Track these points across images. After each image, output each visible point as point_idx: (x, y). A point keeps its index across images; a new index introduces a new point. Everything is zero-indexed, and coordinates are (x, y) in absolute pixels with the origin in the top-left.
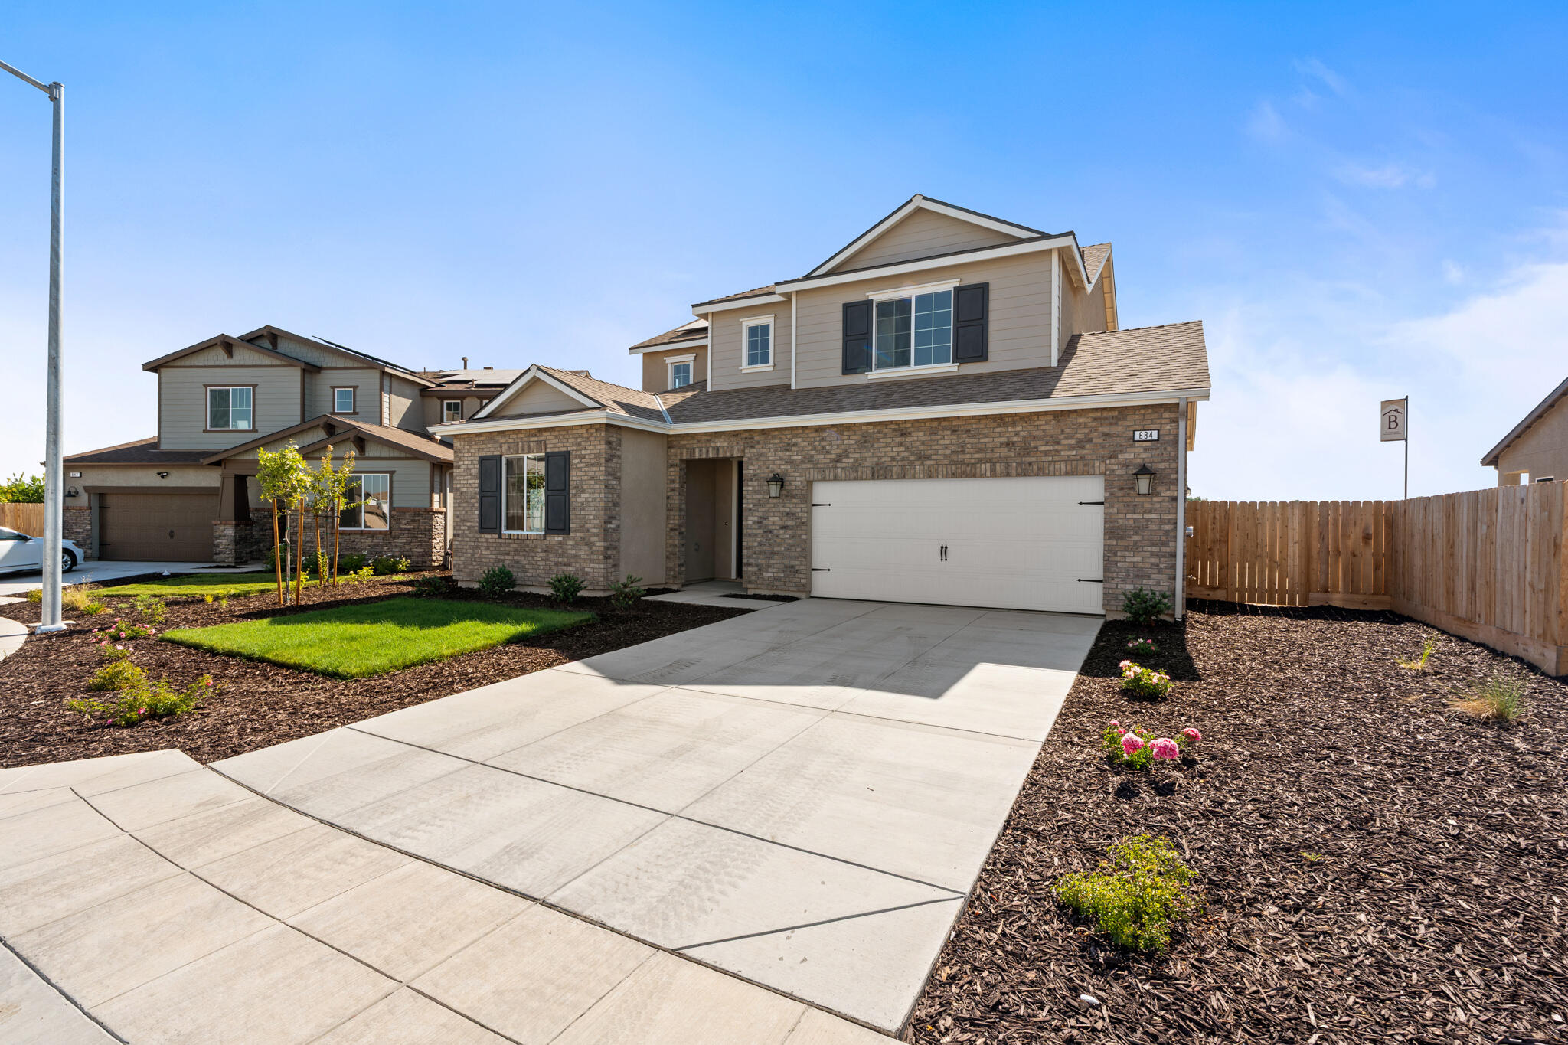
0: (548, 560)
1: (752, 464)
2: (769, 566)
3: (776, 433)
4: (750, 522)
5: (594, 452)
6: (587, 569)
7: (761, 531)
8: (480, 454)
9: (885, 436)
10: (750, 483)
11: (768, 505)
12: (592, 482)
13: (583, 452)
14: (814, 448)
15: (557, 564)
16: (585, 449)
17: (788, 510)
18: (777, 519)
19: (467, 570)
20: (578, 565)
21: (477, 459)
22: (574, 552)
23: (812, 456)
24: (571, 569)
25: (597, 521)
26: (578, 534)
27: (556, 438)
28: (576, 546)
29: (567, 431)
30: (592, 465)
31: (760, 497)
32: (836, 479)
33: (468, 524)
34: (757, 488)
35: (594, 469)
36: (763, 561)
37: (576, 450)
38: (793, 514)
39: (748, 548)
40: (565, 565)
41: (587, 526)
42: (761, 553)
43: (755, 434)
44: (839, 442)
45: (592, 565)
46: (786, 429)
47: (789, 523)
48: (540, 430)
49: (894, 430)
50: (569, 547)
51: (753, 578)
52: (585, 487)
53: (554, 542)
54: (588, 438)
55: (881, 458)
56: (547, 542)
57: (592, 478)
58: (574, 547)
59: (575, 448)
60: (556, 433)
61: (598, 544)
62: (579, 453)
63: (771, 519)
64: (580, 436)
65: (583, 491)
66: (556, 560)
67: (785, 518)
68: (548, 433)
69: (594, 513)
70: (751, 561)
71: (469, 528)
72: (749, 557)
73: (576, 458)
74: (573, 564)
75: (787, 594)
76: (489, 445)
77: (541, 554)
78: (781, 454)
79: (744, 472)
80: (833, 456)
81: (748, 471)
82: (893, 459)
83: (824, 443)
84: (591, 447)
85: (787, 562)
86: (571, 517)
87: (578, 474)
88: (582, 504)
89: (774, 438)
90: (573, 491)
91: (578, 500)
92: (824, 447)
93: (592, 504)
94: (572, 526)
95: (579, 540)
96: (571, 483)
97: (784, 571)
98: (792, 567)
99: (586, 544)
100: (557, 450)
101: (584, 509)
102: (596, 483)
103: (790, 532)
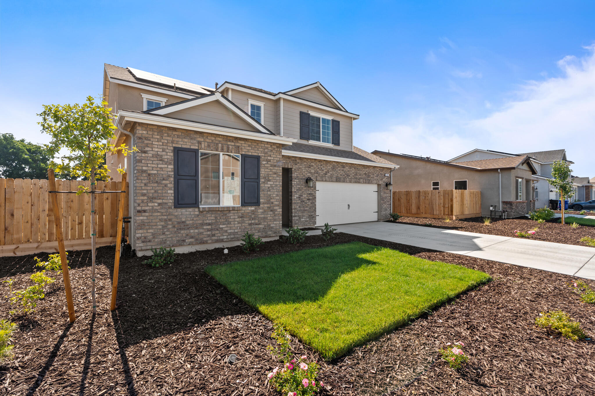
0: (243, 223)
1: (296, 172)
2: (303, 216)
3: (305, 160)
4: (295, 198)
5: (276, 159)
6: (272, 225)
7: (300, 201)
8: (174, 145)
9: (339, 167)
10: (295, 180)
11: (303, 190)
12: (275, 176)
13: (269, 158)
14: (318, 168)
15: (250, 224)
16: (270, 156)
17: (310, 192)
18: (306, 196)
19: (156, 240)
20: (265, 223)
21: (172, 148)
22: (263, 216)
23: (318, 171)
24: (261, 226)
25: (278, 198)
26: (266, 205)
27: (249, 146)
28: (264, 212)
29: (258, 144)
30: (275, 166)
31: (299, 186)
32: (326, 181)
33: (160, 201)
34: (298, 183)
35: (276, 168)
36: (301, 214)
37: (264, 156)
38: (312, 194)
39: (295, 209)
40: (256, 224)
41: (272, 200)
42: (300, 210)
43: (297, 159)
44: (326, 167)
45: (275, 222)
46: (309, 159)
47: (310, 198)
48: (236, 138)
49: (341, 165)
50: (260, 213)
51: (297, 222)
52: (270, 178)
53: (248, 211)
54: (272, 151)
55: (338, 174)
56: (243, 211)
57: (275, 173)
58: (263, 213)
59: (263, 155)
60: (249, 143)
61: (279, 210)
62: (266, 158)
63: (304, 196)
64: (267, 148)
65: (269, 181)
66: (250, 222)
67: (309, 196)
68: (243, 142)
69: (276, 193)
70: (296, 214)
71: (159, 204)
72: (295, 213)
73: (264, 161)
74: (263, 223)
75: (310, 227)
76: (186, 140)
77: (238, 220)
78: (307, 169)
79: (293, 175)
80: (324, 172)
81: (294, 175)
82: (341, 175)
83: (322, 167)
84: (274, 156)
85: (309, 214)
86: (261, 195)
87: (266, 170)
88: (269, 188)
89: (305, 162)
90: (262, 180)
91: (266, 185)
92: (322, 168)
93: (275, 188)
94: (261, 200)
95: (267, 208)
96: (261, 175)
97: (309, 218)
98: (312, 215)
99: (271, 211)
100: (250, 154)
101: (269, 191)
102: (277, 177)
103: (311, 201)
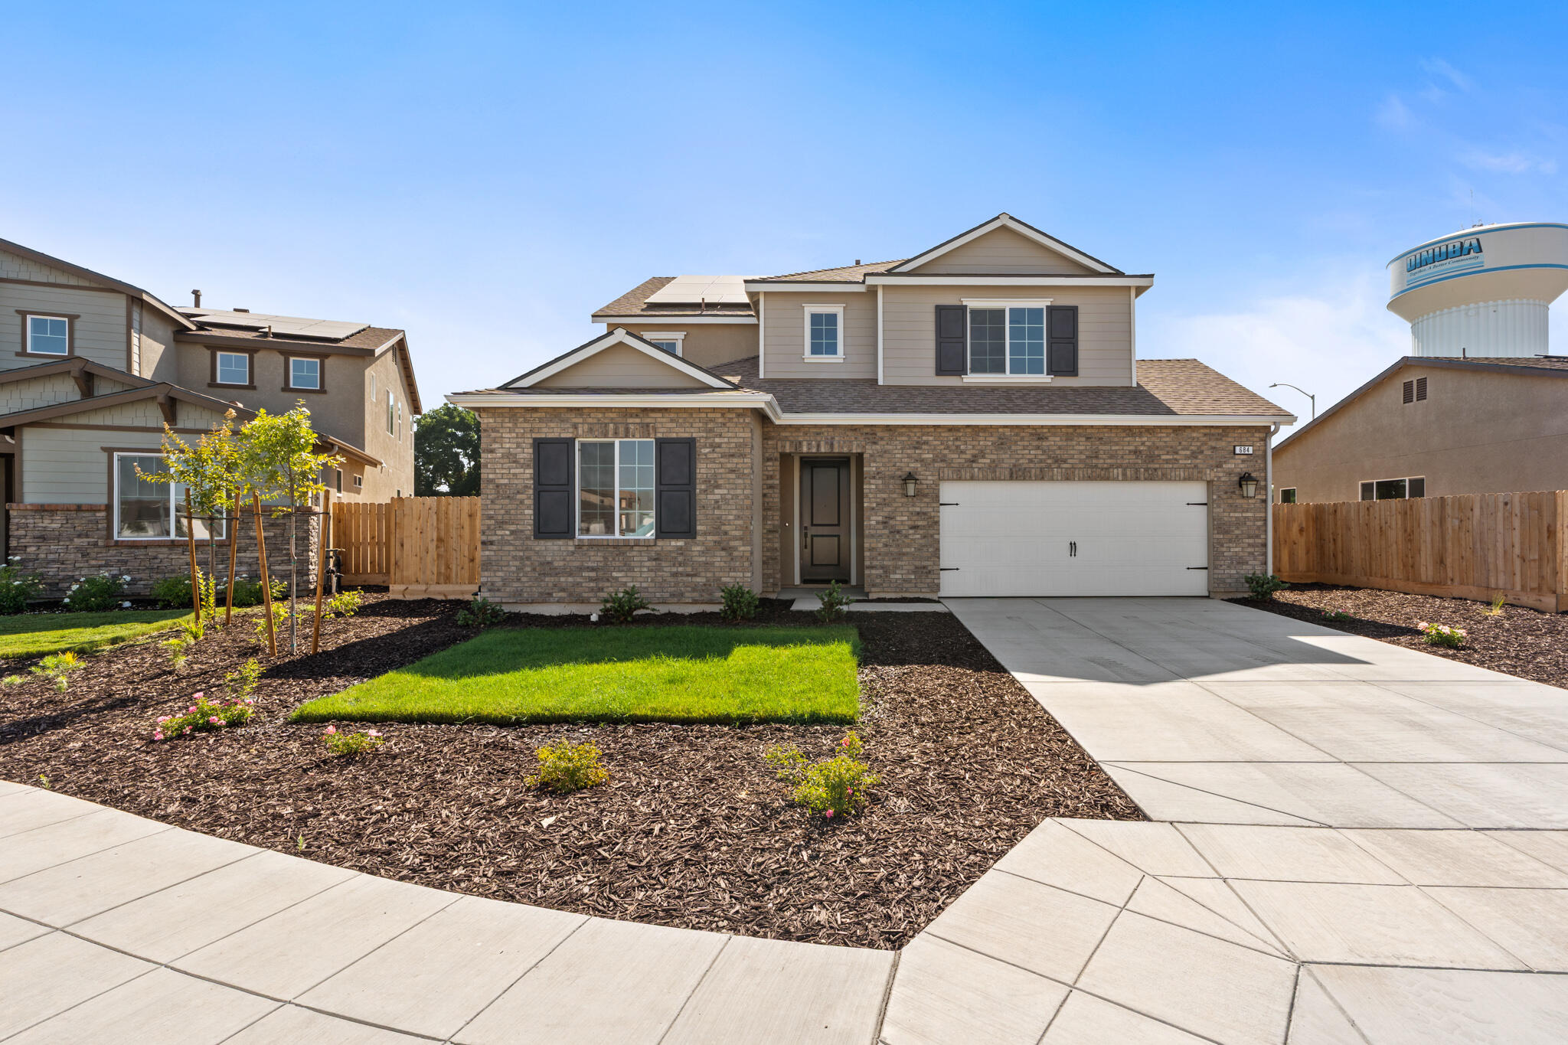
0: (659, 570)
1: (875, 461)
2: (896, 567)
3: (904, 430)
4: (873, 523)
5: (735, 440)
6: (724, 579)
7: (886, 531)
8: (534, 436)
9: (1022, 439)
10: (872, 481)
11: (895, 505)
12: (733, 476)
13: (717, 440)
14: (948, 447)
15: (675, 575)
16: (720, 436)
17: (918, 509)
18: (905, 518)
19: (508, 589)
20: (709, 575)
21: (531, 441)
22: (704, 559)
23: (945, 455)
24: (698, 579)
25: (740, 522)
26: (709, 538)
27: (672, 421)
28: (706, 551)
29: (691, 414)
30: (733, 456)
31: (885, 496)
32: (972, 478)
33: (513, 527)
34: (881, 487)
35: (735, 460)
36: (890, 563)
37: (706, 438)
38: (925, 514)
39: (871, 550)
40: (688, 575)
41: (723, 528)
42: (886, 554)
43: (877, 429)
44: (974, 443)
45: (732, 574)
46: (915, 426)
47: (920, 523)
48: (645, 410)
49: (1031, 434)
50: (696, 553)
51: (878, 581)
52: (721, 482)
53: (669, 548)
54: (724, 424)
55: (1018, 459)
56: (659, 549)
57: (732, 471)
58: (703, 553)
59: (704, 435)
60: (672, 415)
61: (742, 549)
62: (710, 441)
63: (898, 518)
64: (712, 420)
65: (718, 487)
66: (674, 570)
67: (915, 518)
68: (660, 415)
69: (735, 512)
70: (875, 563)
71: (512, 532)
72: (872, 559)
73: (705, 447)
74: (703, 574)
75: (916, 595)
76: (552, 425)
77: (648, 564)
78: (909, 451)
79: (865, 469)
80: (968, 456)
81: (869, 468)
82: (1031, 461)
83: (958, 443)
84: (730, 435)
85: (917, 563)
86: (699, 517)
87: (709, 466)
88: (717, 501)
89: (902, 434)
90: (700, 487)
91: (710, 497)
92: (958, 447)
93: (731, 502)
94: (699, 528)
95: (712, 544)
96: (698, 476)
97: (914, 573)
98: (924, 567)
99: (723, 549)
100: (674, 435)
101: (719, 508)
102: (738, 478)
103: (921, 532)
